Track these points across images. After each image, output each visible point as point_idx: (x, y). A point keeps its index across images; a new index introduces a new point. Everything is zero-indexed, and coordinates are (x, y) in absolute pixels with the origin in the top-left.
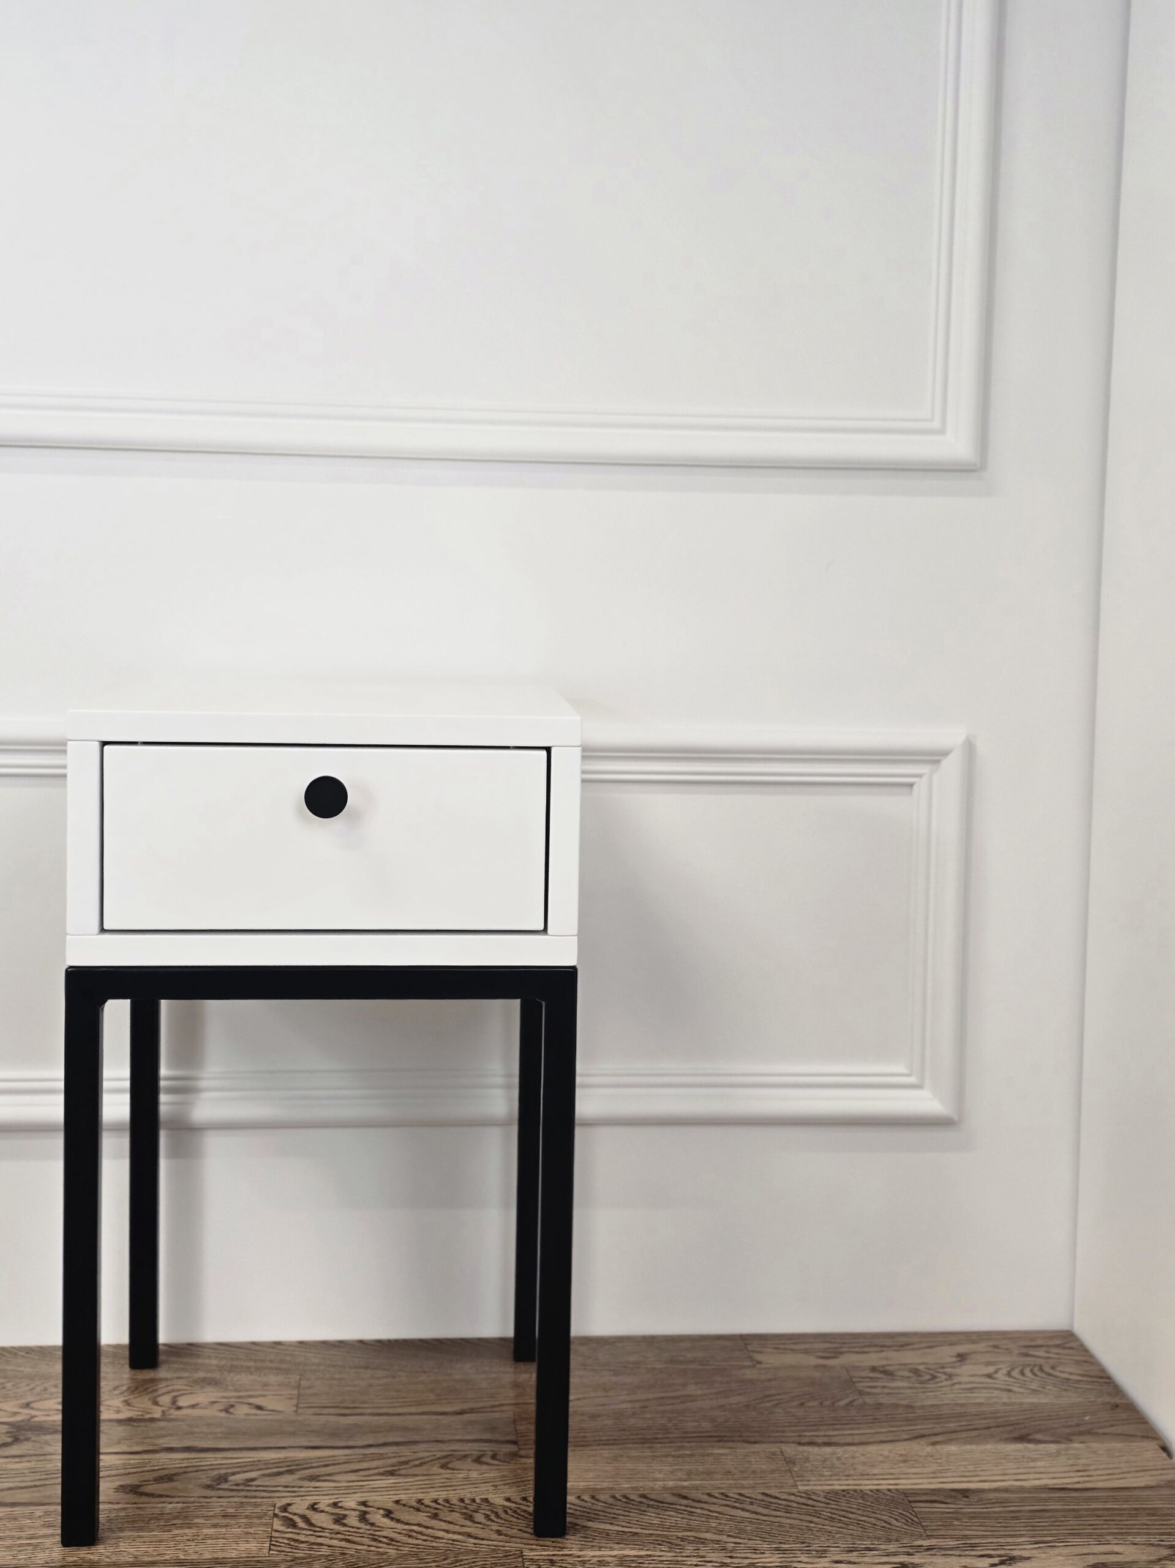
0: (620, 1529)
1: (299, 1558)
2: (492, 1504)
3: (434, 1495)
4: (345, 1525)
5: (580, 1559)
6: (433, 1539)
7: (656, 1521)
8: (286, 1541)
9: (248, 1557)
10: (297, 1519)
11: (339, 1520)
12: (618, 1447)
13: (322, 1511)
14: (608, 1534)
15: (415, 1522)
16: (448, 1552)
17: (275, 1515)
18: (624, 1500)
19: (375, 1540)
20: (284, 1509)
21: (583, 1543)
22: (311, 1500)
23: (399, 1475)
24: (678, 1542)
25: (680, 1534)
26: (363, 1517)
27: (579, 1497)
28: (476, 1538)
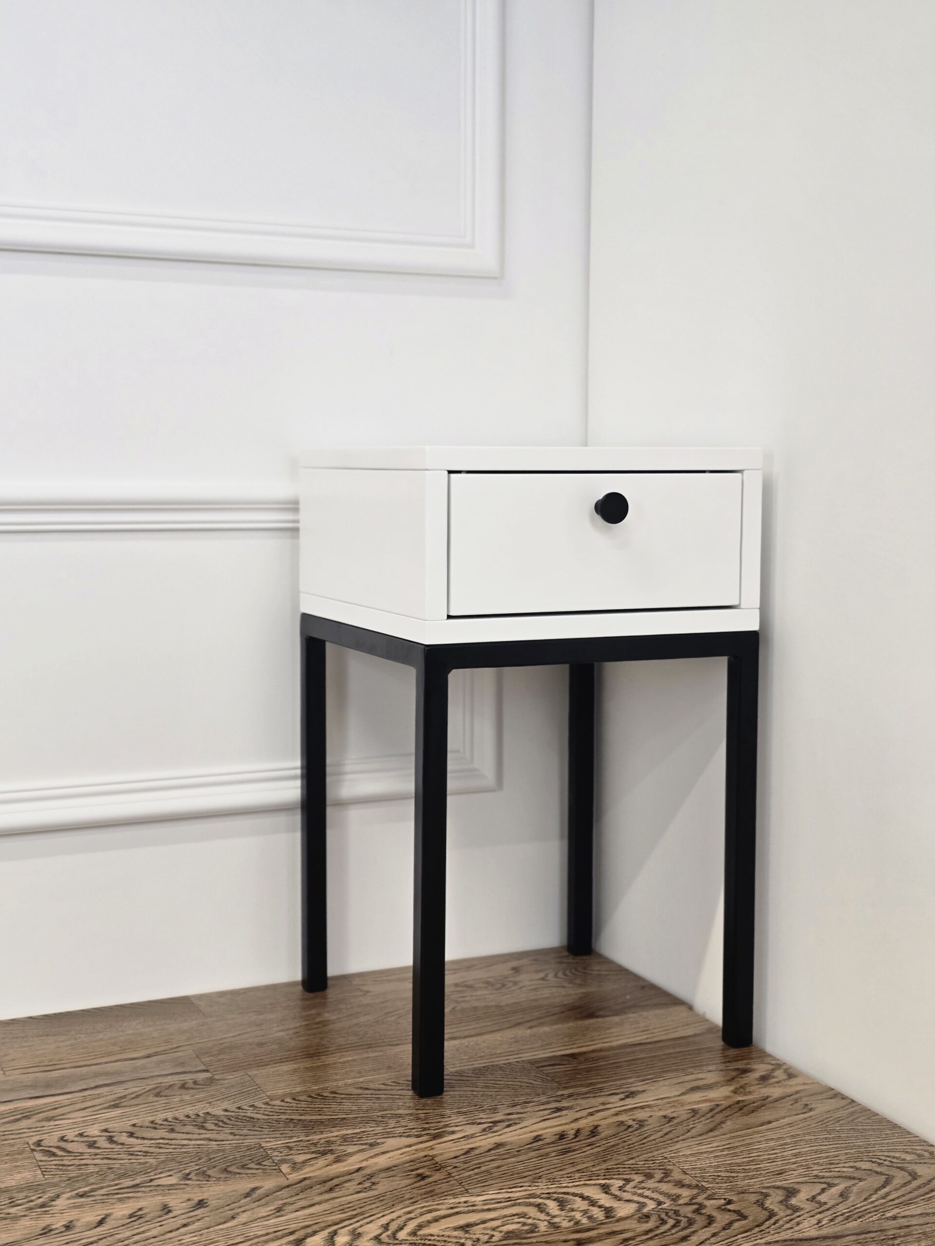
0: (329, 1117)
1: (73, 1177)
2: (214, 1115)
3: (163, 1116)
4: (99, 1148)
5: (310, 1143)
6: (181, 1147)
7: (354, 1108)
8: (54, 1167)
9: (27, 1183)
10: (55, 1150)
11: (92, 1145)
12: (292, 1062)
13: (72, 1141)
14: (322, 1122)
15: (158, 1137)
16: (199, 1154)
17: (33, 1150)
18: (320, 1097)
19: (132, 1155)
20: (39, 1143)
21: (306, 1131)
22: (60, 1134)
23: (124, 1107)
24: (380, 1119)
25: (379, 1114)
26: (111, 1140)
27: (283, 1101)
28: (216, 1141)
